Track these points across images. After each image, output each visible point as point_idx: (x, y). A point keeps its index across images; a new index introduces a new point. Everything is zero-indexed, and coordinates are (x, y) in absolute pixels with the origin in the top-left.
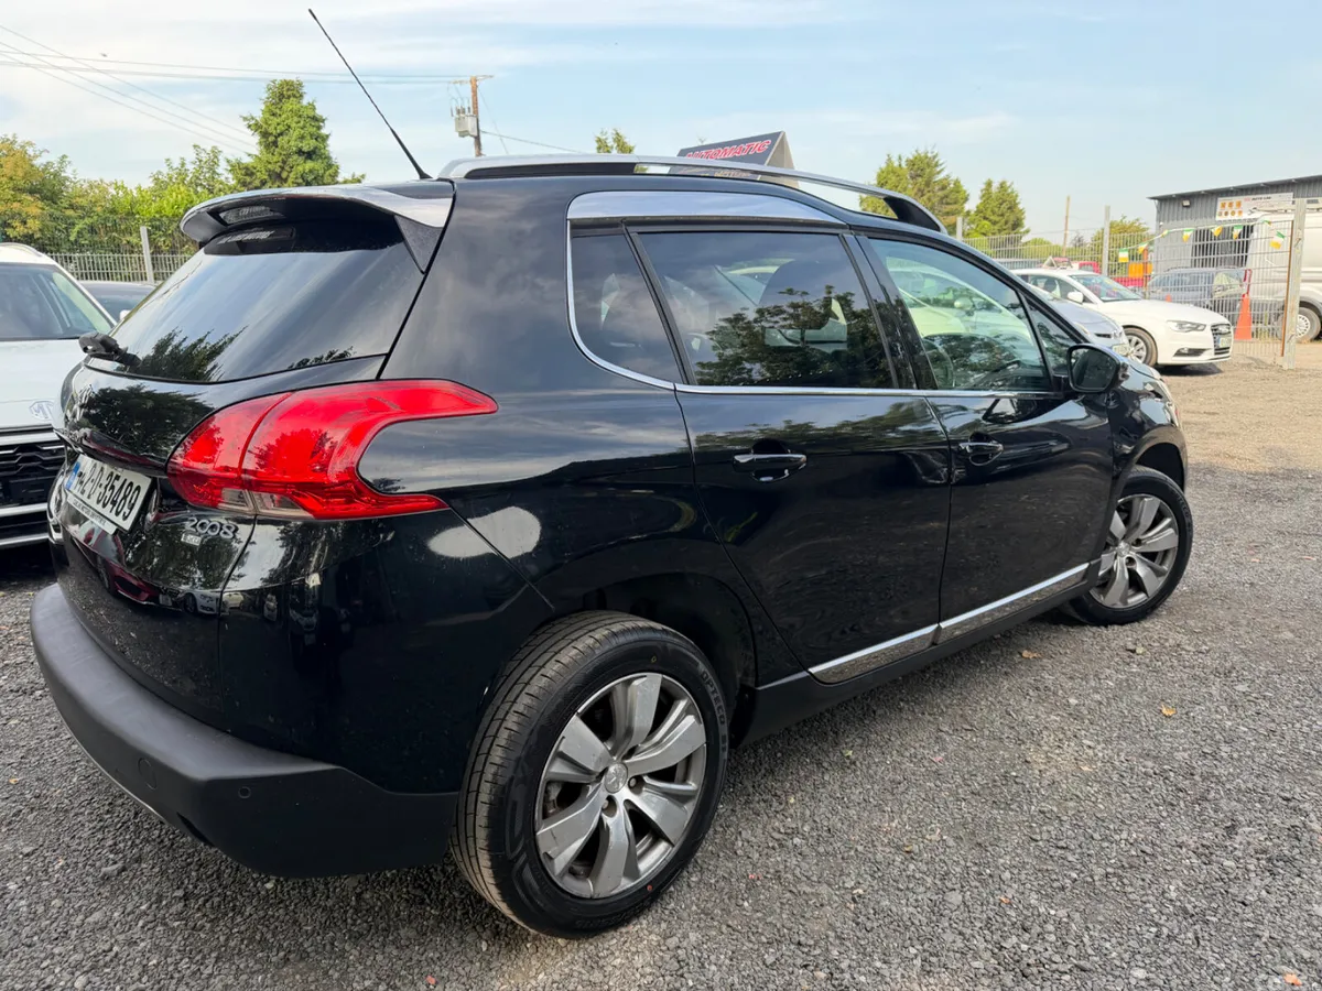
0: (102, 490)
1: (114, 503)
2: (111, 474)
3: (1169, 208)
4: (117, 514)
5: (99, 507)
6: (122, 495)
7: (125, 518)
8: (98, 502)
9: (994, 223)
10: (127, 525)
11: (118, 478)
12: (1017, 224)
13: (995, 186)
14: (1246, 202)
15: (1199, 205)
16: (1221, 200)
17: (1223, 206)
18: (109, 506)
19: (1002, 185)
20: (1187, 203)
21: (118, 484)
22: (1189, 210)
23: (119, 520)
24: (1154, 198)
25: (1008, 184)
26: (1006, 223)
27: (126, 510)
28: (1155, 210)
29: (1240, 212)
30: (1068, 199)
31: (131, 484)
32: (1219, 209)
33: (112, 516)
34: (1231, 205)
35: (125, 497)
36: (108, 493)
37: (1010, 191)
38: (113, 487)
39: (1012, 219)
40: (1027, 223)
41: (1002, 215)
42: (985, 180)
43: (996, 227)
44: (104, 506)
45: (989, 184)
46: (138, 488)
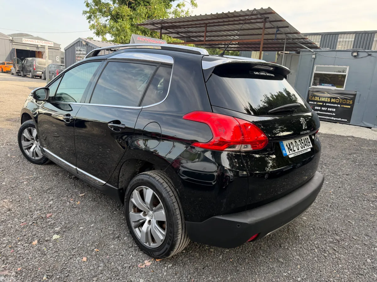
0: (300, 145)
1: (306, 145)
2: (299, 141)
4: (308, 146)
5: (304, 149)
6: (306, 142)
7: (310, 145)
8: (302, 148)
10: (311, 146)
11: (302, 140)
18: (305, 146)
21: (303, 141)
23: (309, 147)
27: (309, 144)
31: (306, 139)
33: (308, 147)
35: (307, 142)
36: (303, 145)
38: (302, 143)
44: (304, 147)
46: (307, 138)
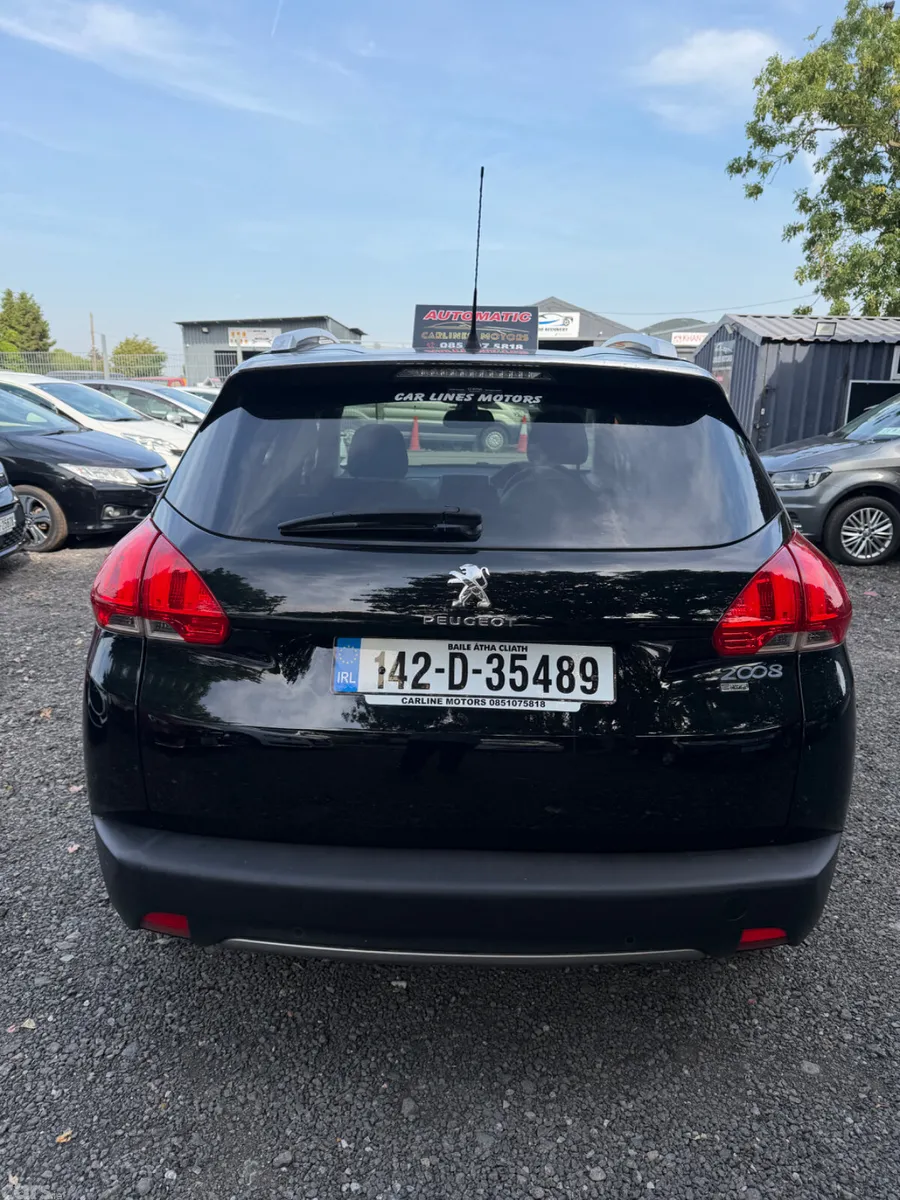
3: (193, 333)
9: (21, 333)
12: (43, 335)
13: (16, 296)
14: (250, 332)
15: (216, 333)
16: (231, 330)
17: (233, 334)
19: (23, 297)
20: (205, 330)
22: (208, 336)
24: (180, 323)
25: (28, 296)
26: (33, 334)
28: (181, 333)
29: (246, 341)
30: (91, 316)
32: (230, 337)
34: (238, 333)
37: (31, 302)
39: (38, 329)
40: (53, 335)
41: (28, 326)
42: (4, 289)
43: (24, 337)
45: (9, 294)
